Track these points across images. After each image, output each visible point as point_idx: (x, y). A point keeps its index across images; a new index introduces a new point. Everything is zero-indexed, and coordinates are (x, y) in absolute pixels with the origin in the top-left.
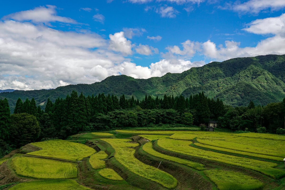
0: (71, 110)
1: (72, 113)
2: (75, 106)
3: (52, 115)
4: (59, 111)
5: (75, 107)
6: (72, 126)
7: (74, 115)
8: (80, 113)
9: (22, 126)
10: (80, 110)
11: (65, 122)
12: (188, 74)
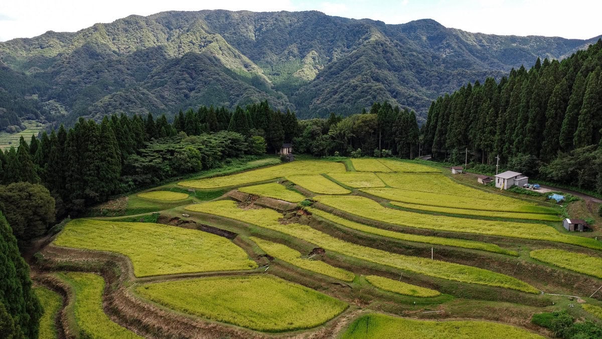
0: (89, 157)
1: (92, 163)
2: (96, 149)
3: (43, 173)
4: (57, 163)
5: (98, 151)
6: (98, 189)
7: (98, 168)
8: (109, 162)
9: (30, 212)
10: (109, 156)
11: (78, 182)
12: (90, 35)
